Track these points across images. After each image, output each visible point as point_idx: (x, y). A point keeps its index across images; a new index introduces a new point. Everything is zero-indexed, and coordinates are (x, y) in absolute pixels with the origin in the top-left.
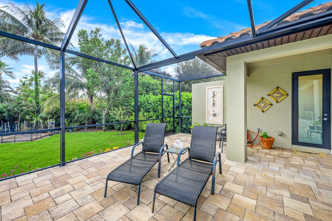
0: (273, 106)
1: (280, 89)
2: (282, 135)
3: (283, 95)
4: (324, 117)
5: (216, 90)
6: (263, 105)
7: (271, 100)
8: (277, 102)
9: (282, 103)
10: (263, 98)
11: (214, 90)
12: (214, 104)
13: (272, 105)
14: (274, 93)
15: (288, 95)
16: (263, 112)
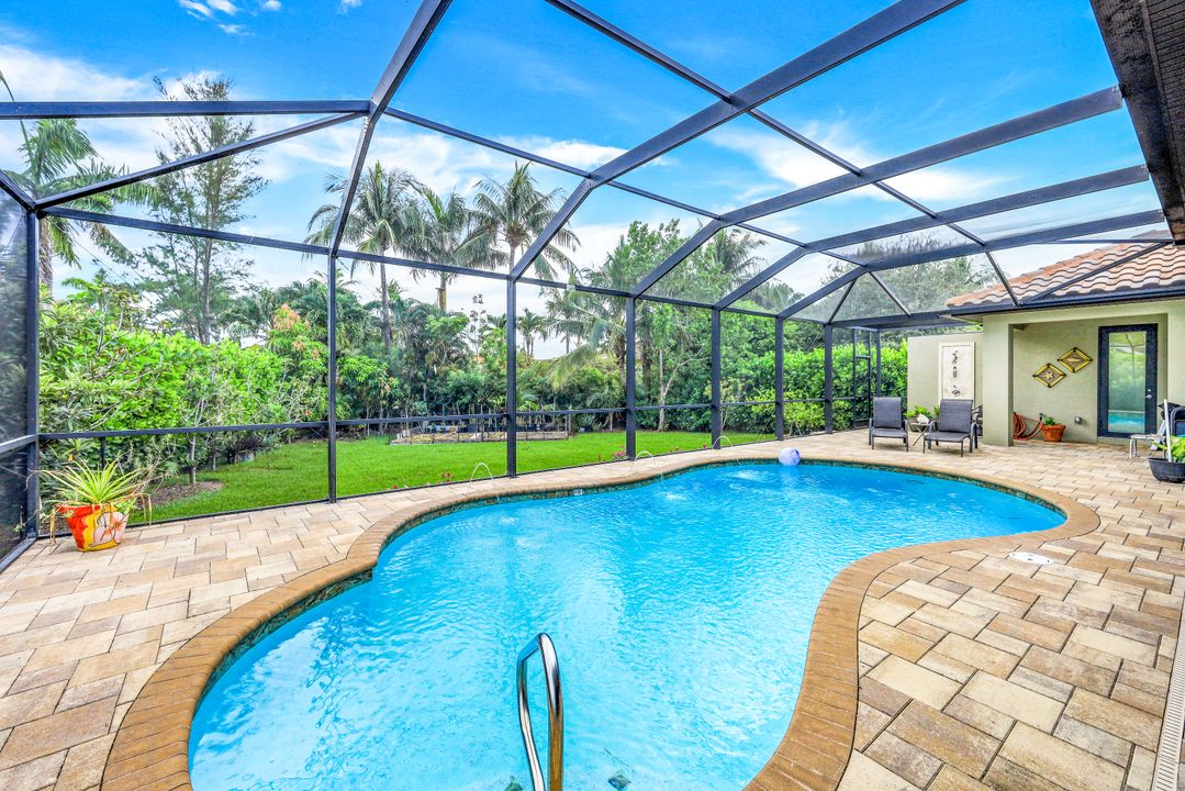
0: (1066, 379)
1: (1077, 351)
2: (1081, 422)
3: (1083, 360)
4: (1147, 393)
5: (961, 350)
6: (1048, 376)
7: (1065, 368)
8: (1074, 371)
9: (1082, 374)
10: (1049, 365)
11: (956, 349)
12: (955, 375)
13: (1065, 375)
14: (1068, 357)
15: (1091, 360)
16: (1049, 386)
